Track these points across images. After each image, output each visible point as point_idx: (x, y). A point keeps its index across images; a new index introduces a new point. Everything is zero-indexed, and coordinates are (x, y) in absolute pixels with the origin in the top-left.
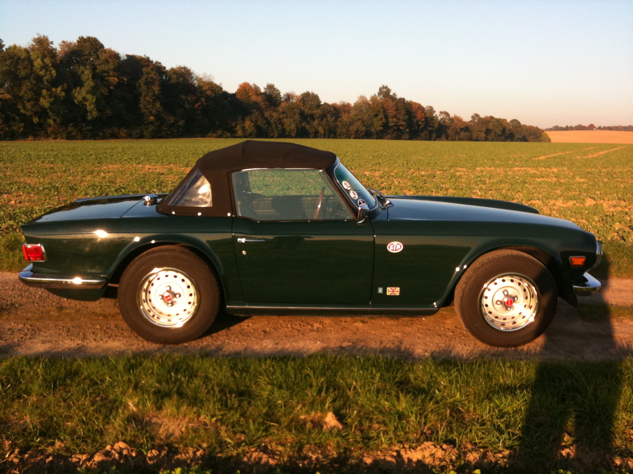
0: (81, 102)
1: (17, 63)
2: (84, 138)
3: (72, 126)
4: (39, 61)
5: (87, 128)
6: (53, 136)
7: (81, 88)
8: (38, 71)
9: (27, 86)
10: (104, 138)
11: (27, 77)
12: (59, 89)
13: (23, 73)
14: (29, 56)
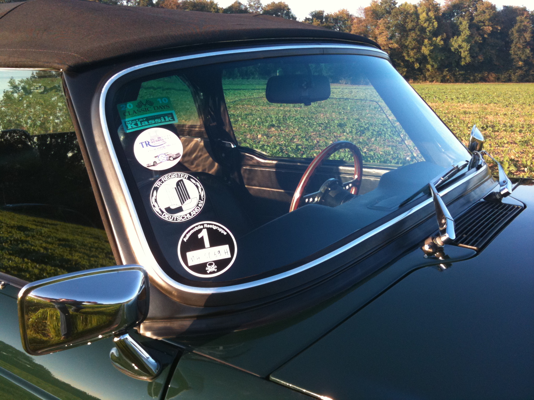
0: (457, 49)
1: (406, 17)
2: (457, 81)
3: (447, 71)
4: (424, 14)
5: (460, 72)
6: (430, 79)
7: (458, 37)
8: (422, 23)
9: (412, 36)
10: (474, 81)
11: (413, 29)
12: (439, 38)
13: (410, 25)
14: (417, 11)
